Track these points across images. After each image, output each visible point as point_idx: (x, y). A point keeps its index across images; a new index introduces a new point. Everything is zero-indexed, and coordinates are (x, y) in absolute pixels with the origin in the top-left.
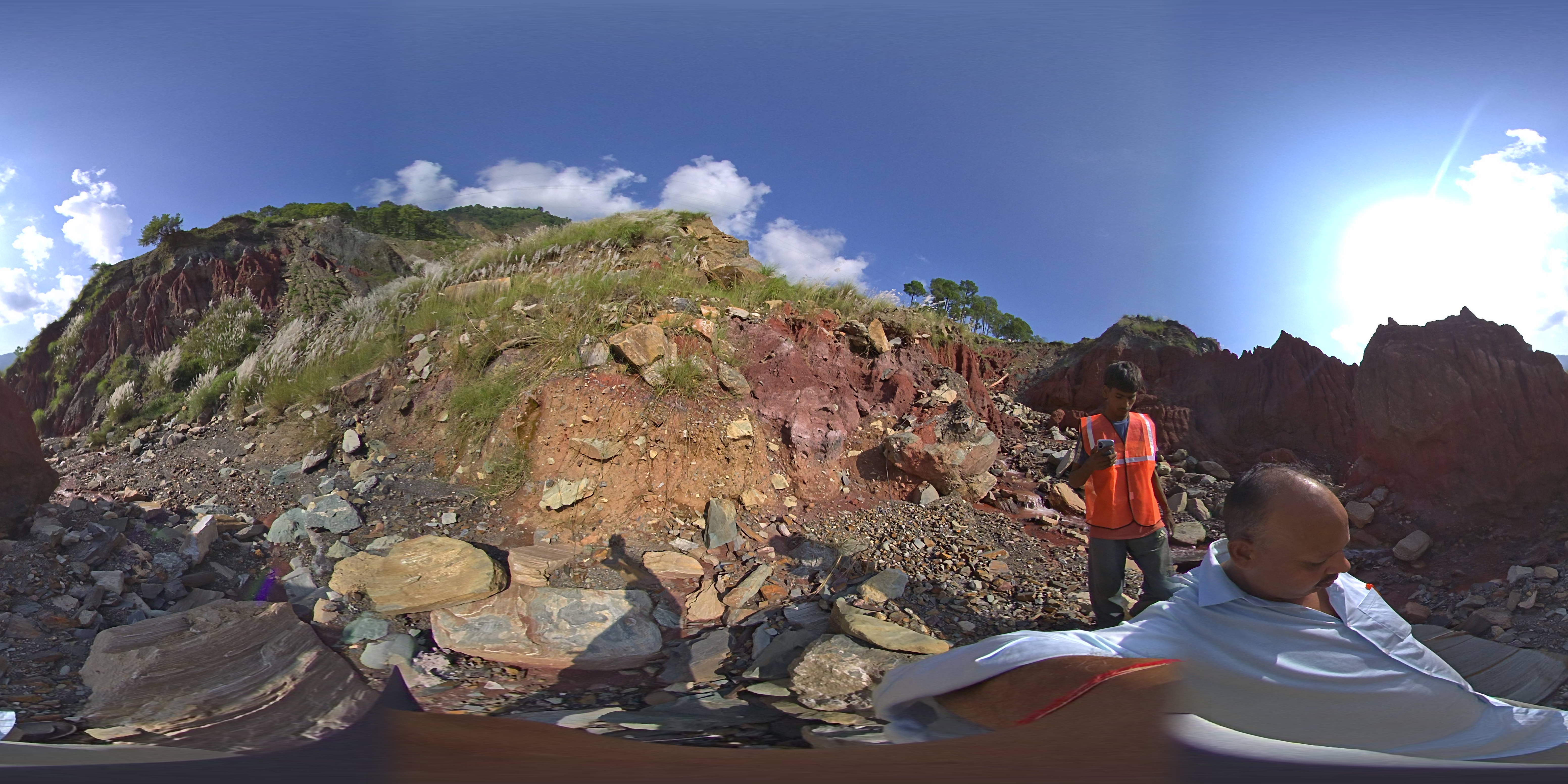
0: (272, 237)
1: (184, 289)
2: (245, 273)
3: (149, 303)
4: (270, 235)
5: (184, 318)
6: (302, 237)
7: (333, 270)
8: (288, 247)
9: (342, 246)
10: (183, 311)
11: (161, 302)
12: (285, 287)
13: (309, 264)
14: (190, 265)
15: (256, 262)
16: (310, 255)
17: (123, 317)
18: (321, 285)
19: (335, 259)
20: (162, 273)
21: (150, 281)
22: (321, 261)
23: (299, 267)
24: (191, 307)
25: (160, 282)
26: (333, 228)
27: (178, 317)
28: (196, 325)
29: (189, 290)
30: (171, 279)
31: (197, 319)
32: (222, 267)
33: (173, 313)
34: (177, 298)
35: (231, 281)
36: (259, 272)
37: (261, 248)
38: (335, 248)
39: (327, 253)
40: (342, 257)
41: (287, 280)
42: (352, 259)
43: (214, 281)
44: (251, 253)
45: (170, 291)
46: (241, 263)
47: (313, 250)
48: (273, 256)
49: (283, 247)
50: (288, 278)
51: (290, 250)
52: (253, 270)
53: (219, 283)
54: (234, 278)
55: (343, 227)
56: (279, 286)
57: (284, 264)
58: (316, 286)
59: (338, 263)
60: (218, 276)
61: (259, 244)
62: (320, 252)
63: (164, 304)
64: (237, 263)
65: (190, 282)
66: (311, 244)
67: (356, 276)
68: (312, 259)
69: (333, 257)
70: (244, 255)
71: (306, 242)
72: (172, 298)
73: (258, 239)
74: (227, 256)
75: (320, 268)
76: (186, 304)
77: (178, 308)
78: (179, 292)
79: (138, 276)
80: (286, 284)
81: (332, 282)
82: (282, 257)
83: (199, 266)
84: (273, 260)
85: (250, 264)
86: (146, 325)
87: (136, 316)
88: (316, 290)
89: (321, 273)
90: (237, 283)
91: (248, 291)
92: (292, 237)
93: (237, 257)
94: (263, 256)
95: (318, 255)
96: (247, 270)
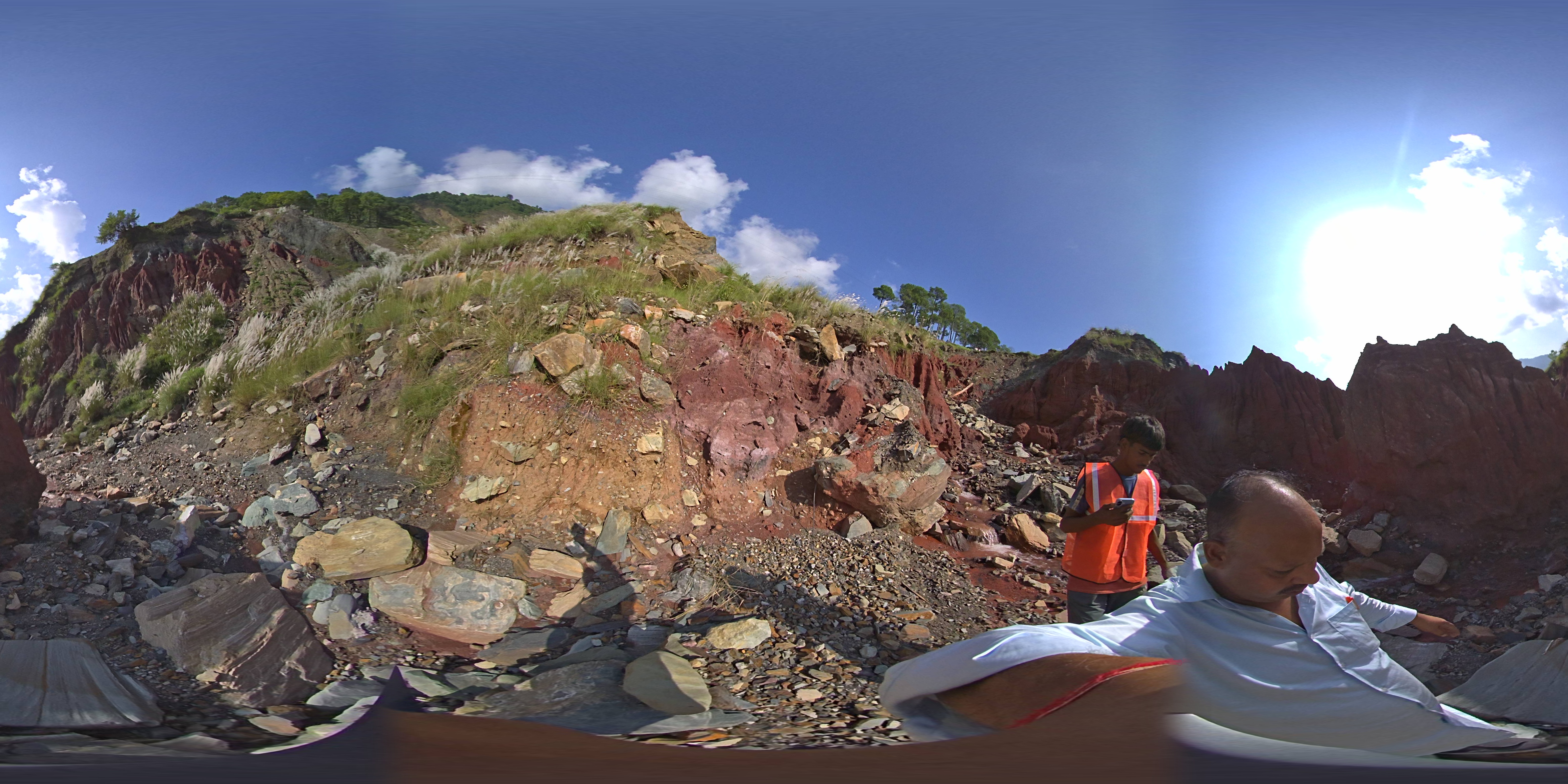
0: (230, 229)
1: (146, 285)
2: (206, 267)
3: (111, 302)
4: (228, 226)
5: (147, 314)
6: (261, 228)
7: (294, 260)
8: (247, 238)
9: (302, 235)
10: (146, 307)
11: (123, 300)
12: (246, 279)
13: (270, 255)
14: (149, 261)
15: (216, 255)
16: (270, 245)
17: (87, 316)
18: (283, 276)
19: (296, 249)
20: (122, 271)
21: (110, 278)
22: (281, 251)
23: (259, 259)
24: (153, 303)
25: (121, 279)
26: (292, 217)
27: (142, 314)
28: (160, 321)
29: (151, 286)
30: (131, 275)
31: (161, 315)
32: (183, 262)
33: (136, 309)
34: (139, 294)
35: (192, 276)
36: (219, 266)
37: (220, 241)
38: (295, 238)
39: (287, 243)
40: (302, 247)
41: (248, 273)
42: (313, 249)
43: (175, 276)
44: (210, 245)
45: (132, 288)
46: (201, 257)
47: (273, 241)
48: (232, 249)
49: (242, 239)
50: (248, 270)
51: (250, 242)
52: (214, 264)
53: (180, 278)
54: (195, 272)
55: (302, 216)
56: (240, 278)
57: (244, 256)
58: (277, 278)
59: (299, 253)
60: (179, 271)
61: (218, 237)
62: (280, 243)
63: (126, 301)
64: (197, 257)
65: (151, 279)
66: (271, 234)
67: (317, 266)
68: (273, 250)
69: (293, 247)
70: (203, 248)
71: (265, 233)
72: (134, 295)
73: (217, 232)
74: (186, 250)
75: (281, 259)
76: (148, 299)
77: (141, 305)
78: (141, 289)
79: (99, 273)
80: (247, 276)
81: (293, 273)
82: (241, 249)
83: (159, 262)
84: (233, 253)
85: (210, 258)
86: (111, 323)
87: (100, 314)
88: (277, 282)
89: (282, 264)
90: (198, 278)
91: (209, 286)
92: (251, 228)
93: (197, 251)
94: (222, 248)
95: (278, 245)
96: (207, 264)
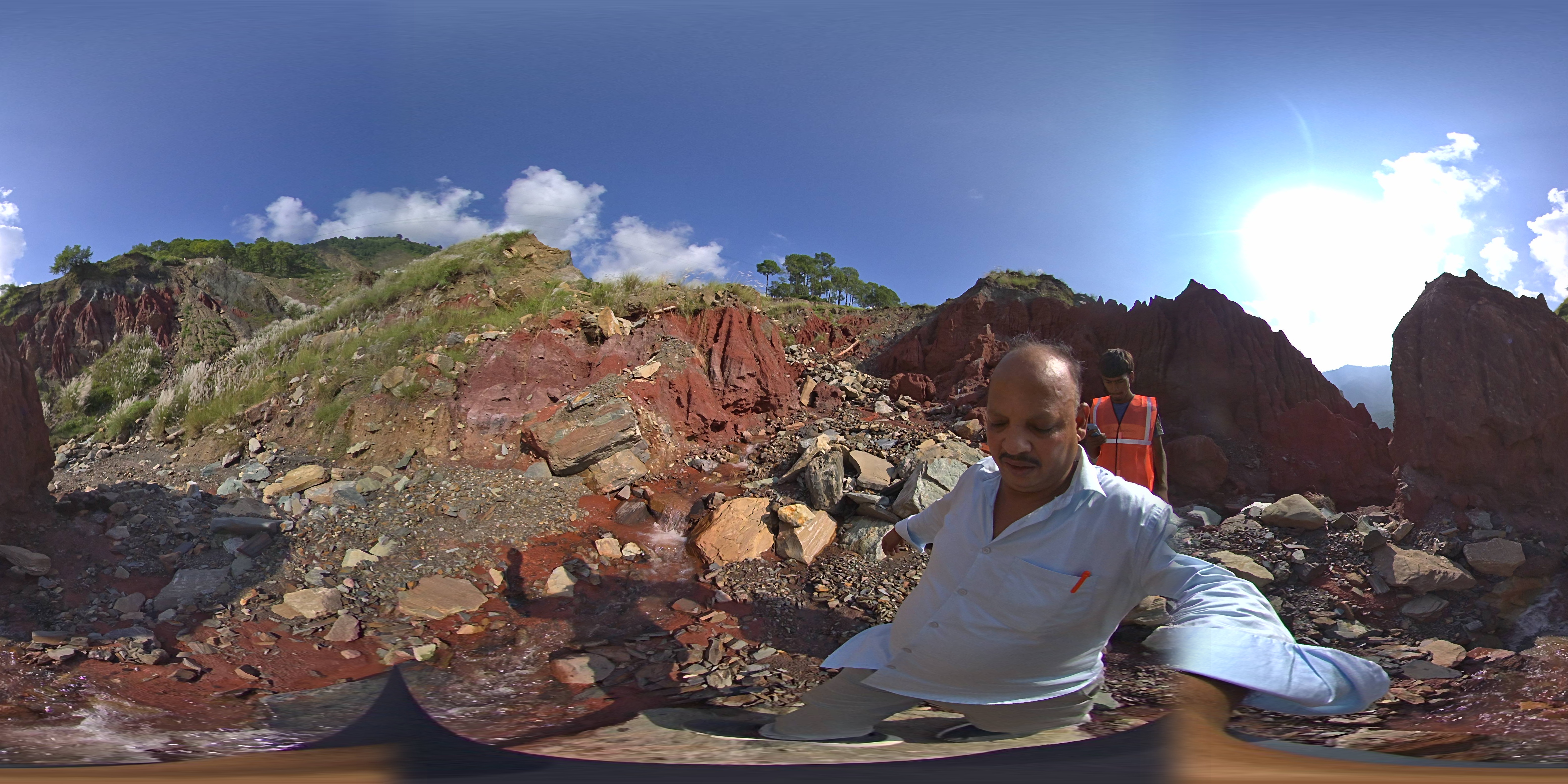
0: (166, 276)
1: (91, 321)
2: (145, 311)
3: (55, 331)
4: (163, 274)
5: (89, 347)
6: (191, 278)
7: (218, 311)
8: (179, 286)
9: (226, 287)
10: (89, 341)
11: (68, 331)
12: (178, 326)
13: (199, 304)
14: (95, 298)
15: (154, 301)
16: (199, 295)
17: (32, 341)
18: (210, 325)
19: (220, 300)
20: (69, 302)
21: (56, 308)
22: (208, 301)
23: (189, 308)
24: (96, 339)
25: (67, 311)
26: (217, 269)
27: (84, 346)
28: (101, 355)
29: (95, 322)
30: (77, 309)
31: (101, 350)
32: (125, 303)
33: (79, 342)
34: (83, 328)
35: (133, 318)
36: (157, 311)
37: (156, 287)
38: (220, 289)
39: (212, 293)
40: (226, 298)
41: (180, 320)
42: (235, 300)
43: (116, 315)
44: (148, 290)
45: (78, 322)
46: (140, 301)
47: (201, 291)
48: (166, 295)
49: (175, 286)
50: (181, 317)
51: (182, 290)
52: (152, 308)
53: (121, 318)
54: (135, 314)
55: (227, 268)
56: (173, 325)
57: (176, 304)
58: (206, 327)
59: (223, 303)
60: (121, 311)
61: (155, 283)
62: (208, 293)
63: (70, 333)
64: (137, 300)
65: (96, 315)
66: (199, 284)
67: (238, 317)
68: (201, 300)
69: (218, 297)
70: (143, 293)
71: (194, 282)
72: (78, 328)
73: (153, 278)
74: (127, 293)
75: (208, 309)
76: (91, 335)
77: (84, 338)
78: (86, 324)
79: (45, 301)
80: (179, 323)
81: (219, 323)
82: (174, 296)
83: (104, 300)
84: (167, 299)
85: (149, 304)
86: (54, 351)
87: (45, 341)
88: (205, 331)
89: (209, 314)
90: (138, 320)
91: (148, 329)
92: (183, 277)
93: (137, 294)
94: (158, 294)
95: (206, 295)
96: (146, 308)
